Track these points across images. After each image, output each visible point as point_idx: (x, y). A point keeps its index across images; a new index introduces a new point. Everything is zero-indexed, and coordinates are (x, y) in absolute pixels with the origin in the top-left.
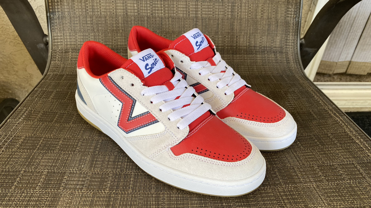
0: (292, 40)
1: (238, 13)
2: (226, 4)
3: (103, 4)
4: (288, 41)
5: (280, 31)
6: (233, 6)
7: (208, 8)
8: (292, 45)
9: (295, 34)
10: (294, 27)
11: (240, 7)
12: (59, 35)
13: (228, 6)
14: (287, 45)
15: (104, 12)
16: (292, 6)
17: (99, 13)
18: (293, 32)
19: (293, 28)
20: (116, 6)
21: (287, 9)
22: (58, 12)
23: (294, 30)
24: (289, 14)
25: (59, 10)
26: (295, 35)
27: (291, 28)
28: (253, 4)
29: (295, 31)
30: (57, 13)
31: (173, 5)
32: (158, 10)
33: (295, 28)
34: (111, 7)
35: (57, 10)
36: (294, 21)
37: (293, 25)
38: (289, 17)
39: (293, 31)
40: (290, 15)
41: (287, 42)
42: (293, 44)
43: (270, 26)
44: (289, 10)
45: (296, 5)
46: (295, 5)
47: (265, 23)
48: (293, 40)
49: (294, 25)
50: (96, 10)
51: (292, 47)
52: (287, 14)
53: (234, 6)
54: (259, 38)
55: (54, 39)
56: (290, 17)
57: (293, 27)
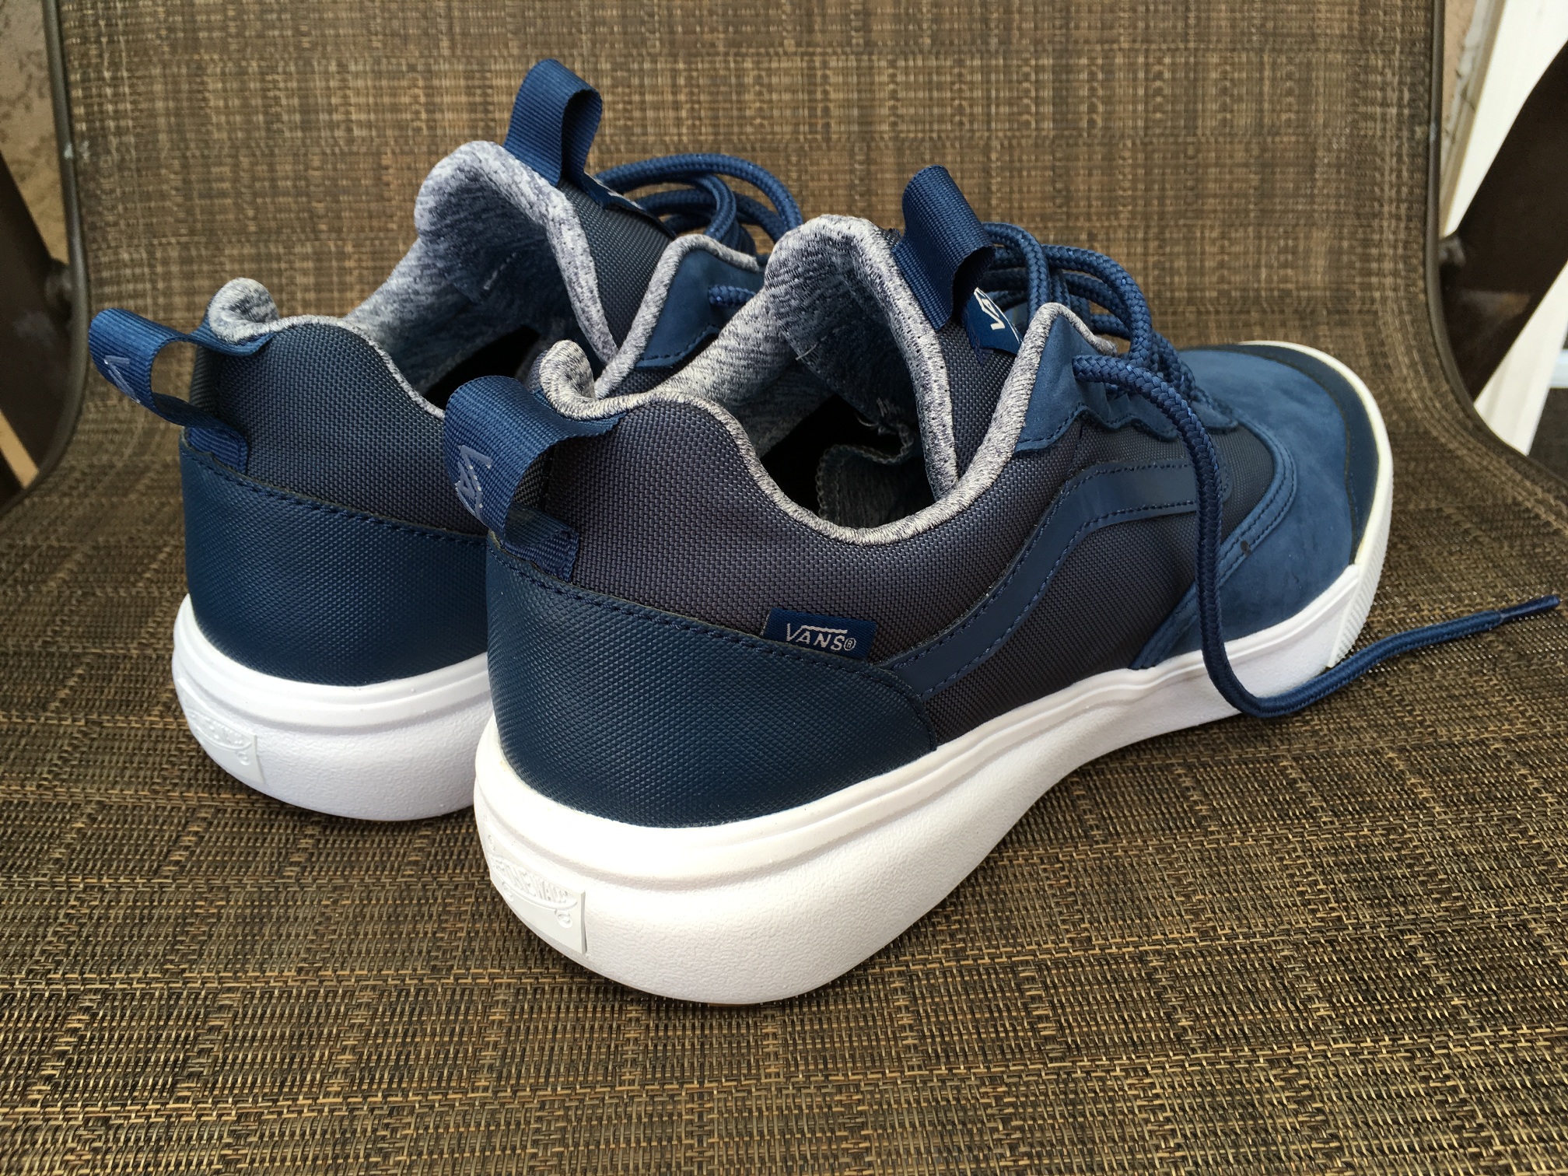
0: (1395, 248)
1: (1092, 109)
2: (1026, 61)
3: (360, 83)
4: (1374, 251)
5: (1328, 196)
6: (1063, 71)
7: (929, 86)
8: (1395, 273)
9: (1409, 209)
10: (1405, 174)
11: (1100, 76)
12: (126, 256)
13: (1039, 69)
14: (1369, 273)
15: (369, 125)
16: (1388, 54)
17: (339, 133)
18: (1399, 201)
19: (1399, 176)
20: (430, 91)
21: (1362, 77)
22: (119, 132)
23: (1405, 190)
24: (1373, 103)
25: (123, 123)
26: (1409, 219)
27: (1387, 178)
28: (1173, 57)
29: (1411, 193)
30: (114, 141)
31: (740, 73)
32: (658, 107)
33: (1411, 178)
34: (406, 100)
35: (111, 124)
36: (1399, 138)
37: (1400, 160)
38: (1372, 117)
39: (1399, 192)
40: (1378, 110)
41: (1369, 255)
42: (1401, 266)
43: (1273, 173)
44: (1372, 78)
45: (1407, 50)
46: (1401, 52)
47: (1240, 156)
48: (1400, 245)
49: (1405, 159)
50: (323, 117)
51: (1399, 281)
52: (1365, 104)
53: (1068, 73)
54: (1213, 241)
55: (102, 283)
56: (1379, 116)
57: (1400, 172)
